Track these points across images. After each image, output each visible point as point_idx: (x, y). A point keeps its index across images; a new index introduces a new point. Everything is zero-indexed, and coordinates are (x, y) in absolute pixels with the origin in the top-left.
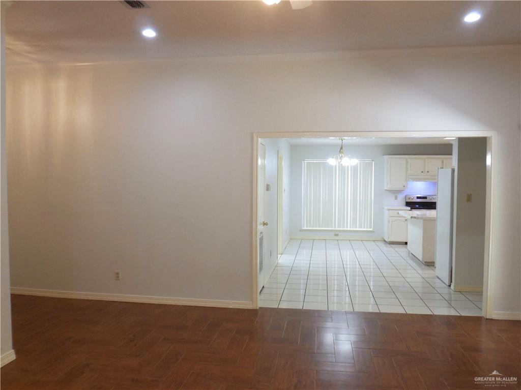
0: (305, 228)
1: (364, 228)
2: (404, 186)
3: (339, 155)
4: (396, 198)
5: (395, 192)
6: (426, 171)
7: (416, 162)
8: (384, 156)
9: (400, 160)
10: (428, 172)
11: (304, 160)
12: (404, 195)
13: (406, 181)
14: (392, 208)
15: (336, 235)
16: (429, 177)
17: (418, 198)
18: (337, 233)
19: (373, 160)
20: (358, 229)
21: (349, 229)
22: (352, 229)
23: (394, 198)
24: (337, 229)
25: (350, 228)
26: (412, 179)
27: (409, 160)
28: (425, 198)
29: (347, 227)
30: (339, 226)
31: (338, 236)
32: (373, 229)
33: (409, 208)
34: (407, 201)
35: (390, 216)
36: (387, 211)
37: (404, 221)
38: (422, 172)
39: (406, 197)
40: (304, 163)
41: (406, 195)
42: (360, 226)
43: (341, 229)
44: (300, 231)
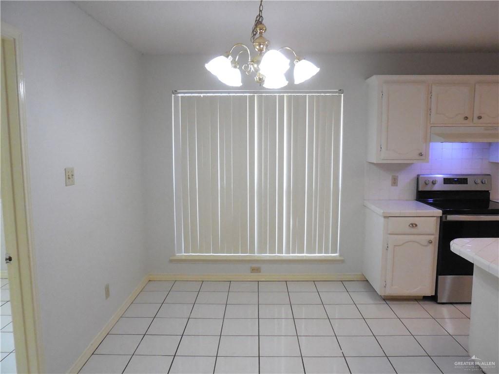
0: (183, 254)
1: (320, 252)
2: (421, 155)
4: (395, 182)
5: (393, 169)
6: (475, 117)
8: (369, 80)
10: (480, 118)
11: (175, 92)
12: (415, 176)
13: (428, 140)
14: (395, 210)
15: (255, 270)
16: (481, 130)
17: (447, 181)
18: (255, 266)
19: (341, 91)
20: (305, 255)
21: (284, 255)
22: (292, 255)
23: (389, 182)
24: (257, 255)
25: (288, 252)
26: (439, 135)
27: (435, 89)
28: (463, 180)
29: (280, 251)
30: (262, 249)
31: (260, 272)
32: (340, 255)
33: (439, 212)
34: (420, 189)
35: (389, 232)
36: (382, 219)
37: (426, 246)
38: (466, 118)
39: (418, 179)
40: (176, 99)
41: (418, 176)
42: (311, 250)
43: (267, 255)
44: (171, 261)
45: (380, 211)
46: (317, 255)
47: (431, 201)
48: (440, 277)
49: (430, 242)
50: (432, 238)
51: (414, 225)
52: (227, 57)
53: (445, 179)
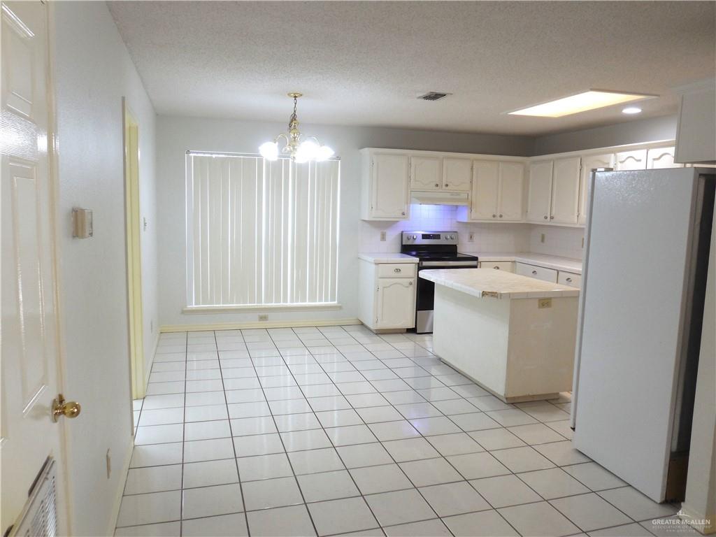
0: (194, 306)
1: (320, 300)
2: (403, 214)
3: (289, 136)
4: (383, 238)
5: (382, 226)
6: (444, 185)
7: (427, 164)
8: (362, 151)
9: (397, 160)
10: (447, 185)
11: (188, 152)
12: (400, 232)
13: (408, 202)
14: (384, 259)
15: (263, 318)
16: (448, 196)
17: (424, 237)
18: (263, 314)
19: (338, 158)
20: (307, 303)
21: (289, 304)
22: (295, 304)
23: (379, 237)
24: (264, 304)
25: (292, 301)
26: (418, 198)
27: (413, 161)
28: (437, 236)
29: (285, 301)
30: (268, 299)
31: (267, 320)
32: (339, 303)
33: (417, 260)
34: (404, 244)
35: (380, 276)
36: (374, 266)
37: (407, 287)
38: (437, 185)
39: (402, 235)
40: (189, 158)
41: (402, 232)
42: (313, 298)
43: (273, 304)
44: (183, 312)
45: (371, 259)
46: (318, 303)
47: (414, 253)
48: (418, 312)
49: (411, 284)
50: (412, 280)
51: (398, 270)
52: (275, 142)
53: (423, 235)
